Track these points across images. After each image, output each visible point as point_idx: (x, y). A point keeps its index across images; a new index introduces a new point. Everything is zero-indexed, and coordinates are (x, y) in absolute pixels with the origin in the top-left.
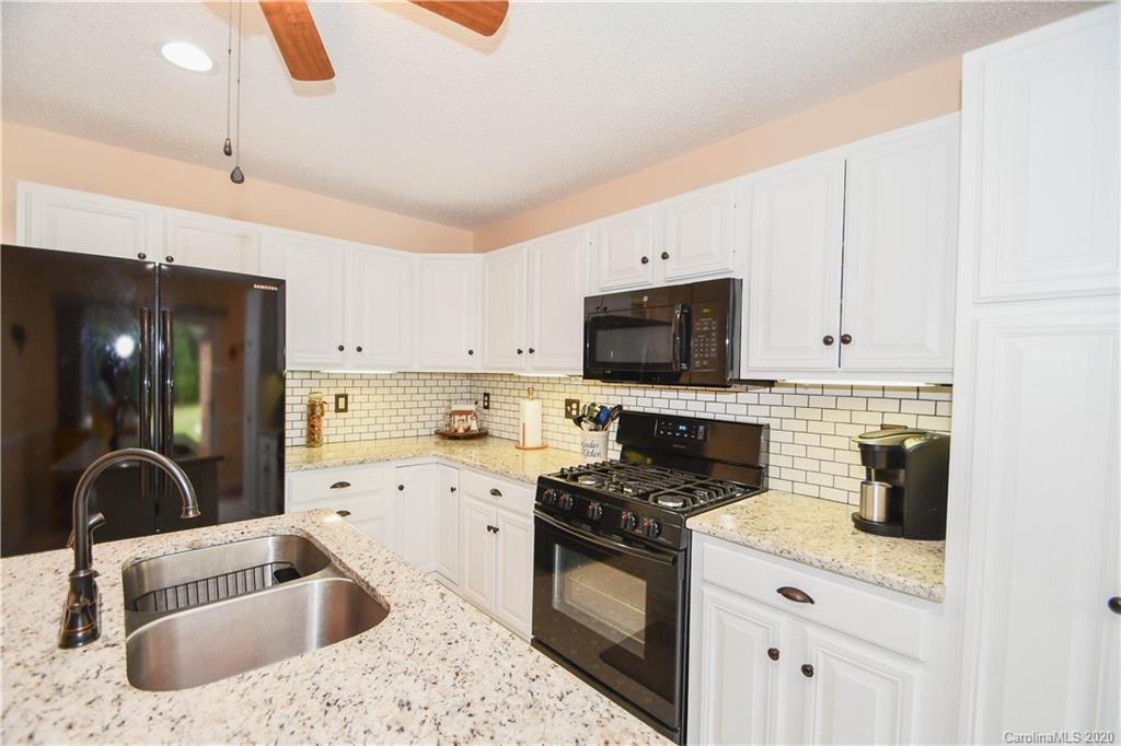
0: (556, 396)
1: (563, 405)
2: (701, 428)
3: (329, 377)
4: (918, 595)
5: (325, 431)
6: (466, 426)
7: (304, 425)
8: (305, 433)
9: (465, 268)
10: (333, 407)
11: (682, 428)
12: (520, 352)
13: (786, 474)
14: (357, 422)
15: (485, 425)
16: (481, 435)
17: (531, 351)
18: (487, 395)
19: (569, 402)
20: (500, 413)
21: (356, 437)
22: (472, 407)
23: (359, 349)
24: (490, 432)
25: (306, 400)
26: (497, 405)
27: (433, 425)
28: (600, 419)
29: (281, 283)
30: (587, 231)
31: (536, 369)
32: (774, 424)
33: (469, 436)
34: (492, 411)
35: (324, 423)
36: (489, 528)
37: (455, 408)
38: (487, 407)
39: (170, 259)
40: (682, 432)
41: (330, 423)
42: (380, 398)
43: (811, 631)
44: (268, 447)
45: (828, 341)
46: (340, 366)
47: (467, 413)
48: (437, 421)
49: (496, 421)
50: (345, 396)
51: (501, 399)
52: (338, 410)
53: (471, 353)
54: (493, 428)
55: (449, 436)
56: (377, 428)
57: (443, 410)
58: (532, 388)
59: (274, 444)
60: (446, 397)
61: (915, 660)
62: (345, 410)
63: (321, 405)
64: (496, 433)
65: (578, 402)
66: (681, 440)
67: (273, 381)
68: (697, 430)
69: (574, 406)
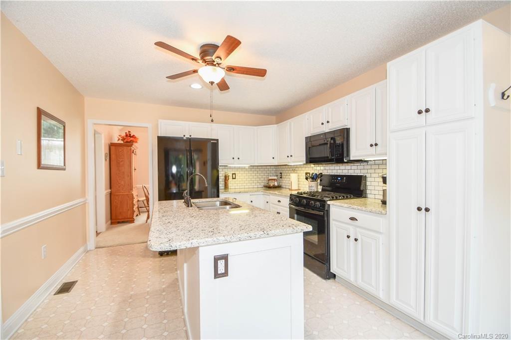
0: (302, 172)
1: (305, 175)
2: (345, 178)
3: (230, 168)
4: (379, 213)
5: (229, 185)
6: (273, 184)
7: (224, 183)
8: (224, 185)
9: (271, 130)
10: (231, 178)
11: (339, 179)
12: (288, 157)
13: (373, 192)
14: (238, 182)
15: (281, 184)
16: (279, 187)
17: (291, 156)
18: (281, 173)
19: (306, 174)
20: (286, 179)
21: (239, 187)
22: (276, 178)
23: (239, 159)
24: (282, 186)
25: (224, 175)
26: (284, 177)
27: (263, 184)
28: (314, 178)
29: (217, 140)
30: (306, 115)
31: (294, 162)
32: (368, 175)
33: (275, 187)
34: (283, 179)
35: (229, 183)
36: (277, 213)
37: (270, 178)
38: (281, 178)
39: (190, 136)
40: (339, 180)
41: (231, 182)
42: (246, 175)
43: (358, 229)
44: (214, 192)
45: (371, 145)
46: (233, 164)
47: (274, 180)
48: (264, 183)
49: (284, 182)
50: (235, 174)
51: (285, 174)
52: (233, 178)
53: (273, 158)
54: (283, 184)
55: (268, 187)
56: (245, 184)
57: (266, 179)
58: (294, 169)
59: (216, 191)
60: (267, 174)
61: (380, 233)
62: (235, 178)
63: (228, 177)
64: (284, 187)
65: (309, 173)
66: (338, 183)
67: (215, 171)
68: (343, 179)
69: (308, 175)
